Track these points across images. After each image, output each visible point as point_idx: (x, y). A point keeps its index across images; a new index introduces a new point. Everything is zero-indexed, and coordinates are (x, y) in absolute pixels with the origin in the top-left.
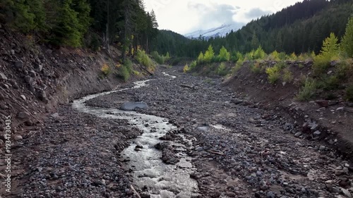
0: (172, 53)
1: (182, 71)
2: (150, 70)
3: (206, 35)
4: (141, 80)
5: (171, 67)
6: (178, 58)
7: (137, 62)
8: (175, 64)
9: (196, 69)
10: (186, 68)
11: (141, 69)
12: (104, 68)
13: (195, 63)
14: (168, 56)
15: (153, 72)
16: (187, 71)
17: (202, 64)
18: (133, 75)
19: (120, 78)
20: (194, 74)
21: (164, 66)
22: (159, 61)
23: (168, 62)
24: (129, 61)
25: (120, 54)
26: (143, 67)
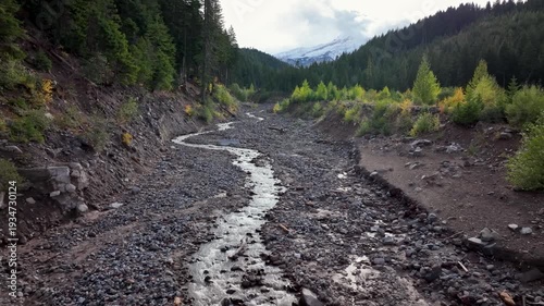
0: (258, 85)
1: (272, 111)
2: (231, 110)
3: (310, 55)
4: (223, 122)
5: (256, 105)
6: (268, 93)
7: (216, 100)
8: (262, 101)
9: (289, 109)
10: (277, 107)
11: (220, 109)
12: (188, 109)
13: (287, 101)
14: (252, 90)
15: (235, 113)
16: (277, 112)
17: (296, 102)
18: (215, 117)
19: (202, 119)
20: (287, 115)
21: (248, 104)
22: (240, 97)
23: (252, 98)
24: (210, 99)
25: (198, 93)
26: (224, 107)
